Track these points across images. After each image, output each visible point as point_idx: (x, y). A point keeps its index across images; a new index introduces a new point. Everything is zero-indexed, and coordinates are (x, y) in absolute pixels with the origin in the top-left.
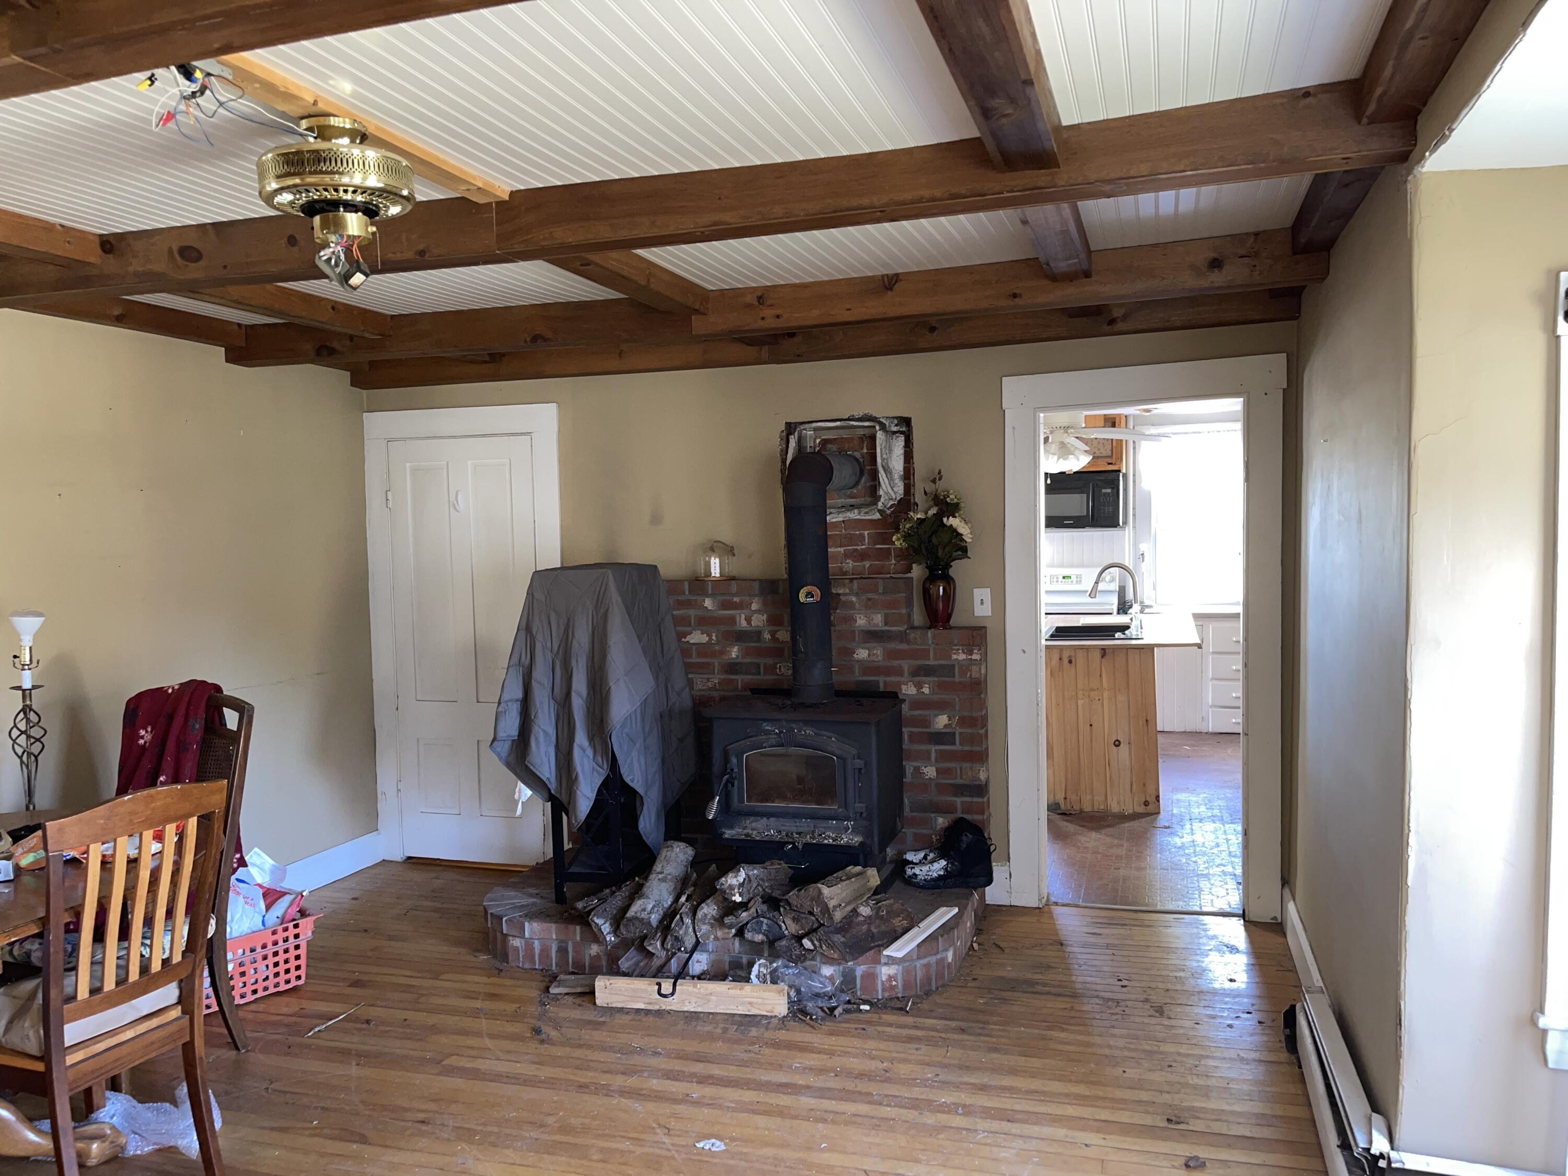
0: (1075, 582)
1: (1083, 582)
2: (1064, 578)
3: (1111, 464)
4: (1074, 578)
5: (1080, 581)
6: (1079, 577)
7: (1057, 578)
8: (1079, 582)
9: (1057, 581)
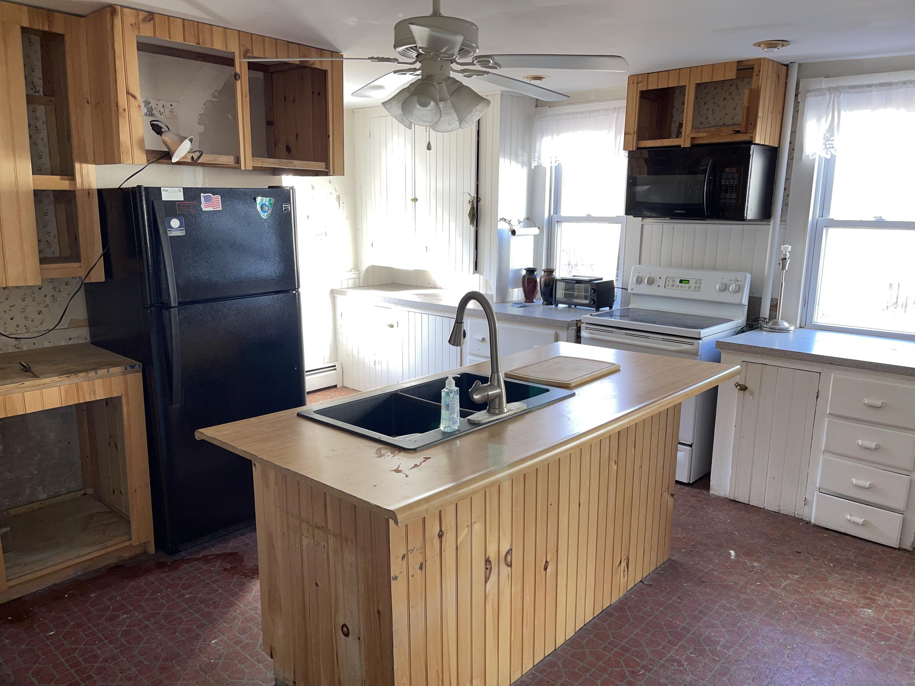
0: (692, 289)
1: (702, 288)
2: (681, 281)
3: (738, 132)
4: (692, 283)
5: (699, 287)
6: (698, 282)
7: (674, 281)
8: (698, 289)
9: (673, 285)
